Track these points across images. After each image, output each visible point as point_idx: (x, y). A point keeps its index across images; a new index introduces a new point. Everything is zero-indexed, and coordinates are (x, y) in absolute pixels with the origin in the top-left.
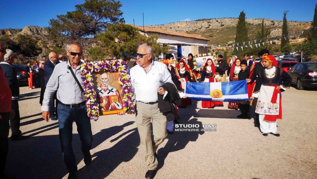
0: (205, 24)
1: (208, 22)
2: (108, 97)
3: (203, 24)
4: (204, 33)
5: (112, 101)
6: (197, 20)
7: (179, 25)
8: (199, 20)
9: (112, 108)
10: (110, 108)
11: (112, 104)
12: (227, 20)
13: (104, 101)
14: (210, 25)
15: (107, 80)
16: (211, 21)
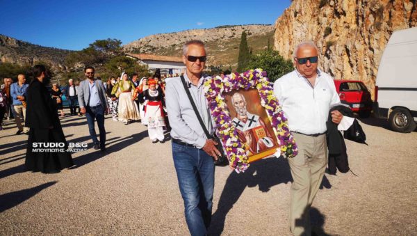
0: (228, 32)
1: (233, 30)
2: (251, 131)
3: (226, 32)
4: (227, 43)
5: (258, 136)
6: (218, 27)
7: (196, 34)
8: (221, 27)
9: (260, 148)
10: (258, 149)
11: (259, 141)
12: (255, 27)
13: (247, 138)
14: (234, 34)
15: (242, 104)
16: (236, 28)
